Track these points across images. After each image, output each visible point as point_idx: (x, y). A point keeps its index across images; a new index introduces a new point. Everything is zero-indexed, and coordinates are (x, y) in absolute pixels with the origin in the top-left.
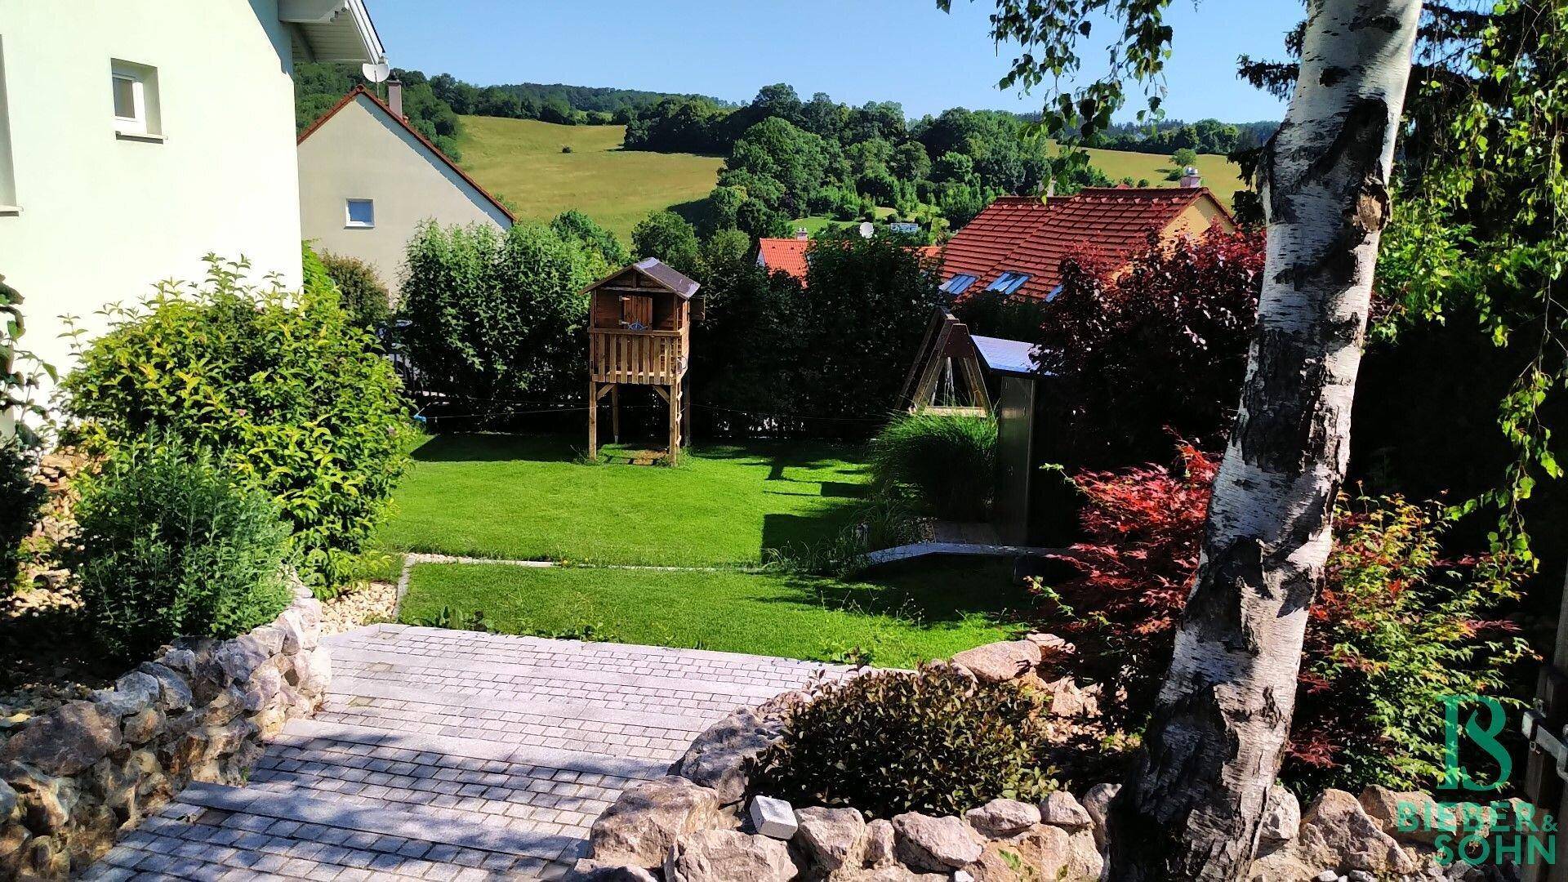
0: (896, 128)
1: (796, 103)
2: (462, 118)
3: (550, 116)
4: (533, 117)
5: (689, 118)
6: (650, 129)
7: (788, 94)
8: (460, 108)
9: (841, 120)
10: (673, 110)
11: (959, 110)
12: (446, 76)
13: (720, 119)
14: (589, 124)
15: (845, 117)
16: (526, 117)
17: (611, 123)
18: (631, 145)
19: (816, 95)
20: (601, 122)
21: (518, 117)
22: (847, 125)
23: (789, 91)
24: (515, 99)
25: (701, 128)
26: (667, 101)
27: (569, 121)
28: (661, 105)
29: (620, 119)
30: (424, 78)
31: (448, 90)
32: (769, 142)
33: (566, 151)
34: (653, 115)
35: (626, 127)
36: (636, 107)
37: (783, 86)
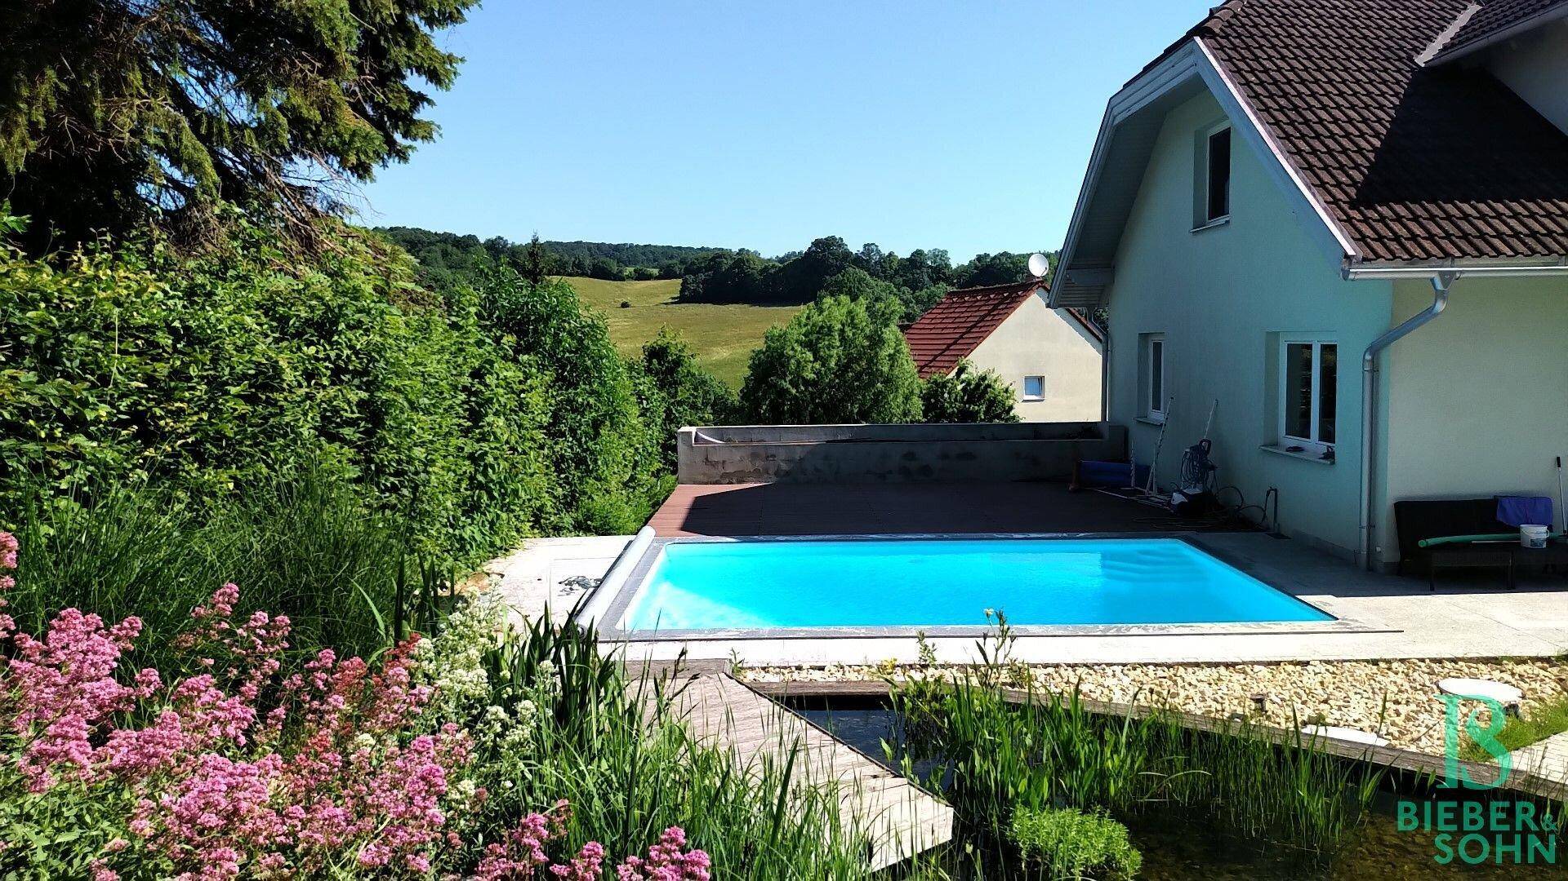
0: (944, 274)
1: (848, 254)
3: (601, 273)
4: (583, 274)
5: (742, 271)
6: (704, 282)
7: (840, 246)
9: (891, 268)
10: (727, 264)
11: (1005, 254)
12: (500, 238)
13: (773, 271)
14: (637, 279)
15: (895, 265)
16: (578, 275)
17: (659, 278)
18: (683, 299)
19: (865, 246)
20: (649, 277)
21: (570, 275)
22: (897, 272)
23: (840, 243)
24: (566, 258)
25: (754, 280)
26: (719, 255)
27: (619, 277)
28: (713, 259)
29: (667, 274)
30: (479, 242)
31: (503, 252)
32: (850, 291)
33: (625, 305)
34: (708, 268)
35: (680, 281)
36: (682, 262)
37: (833, 238)
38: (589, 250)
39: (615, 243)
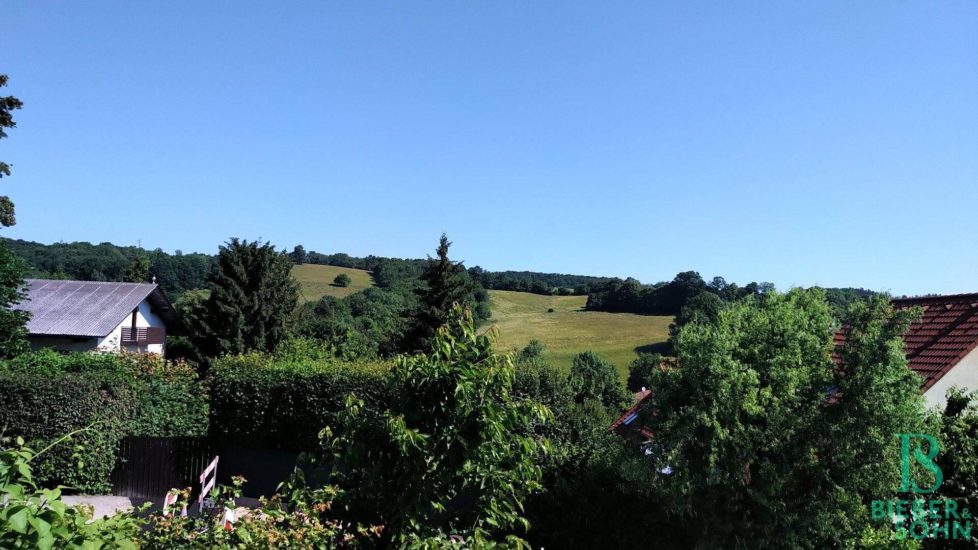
1: (702, 283)
2: (489, 292)
3: (537, 290)
4: (527, 291)
5: (629, 292)
6: (603, 298)
7: (697, 278)
8: (486, 285)
9: (733, 293)
10: (618, 287)
12: (477, 267)
13: (649, 292)
14: (560, 295)
15: (736, 292)
16: (523, 291)
17: (573, 294)
18: (589, 308)
19: (715, 278)
20: (567, 294)
21: (518, 291)
22: (737, 296)
23: (697, 276)
24: (516, 280)
25: (637, 298)
26: (613, 281)
27: (548, 293)
28: (610, 284)
29: (579, 292)
30: (465, 268)
31: (479, 275)
32: (706, 308)
33: (550, 311)
34: (605, 290)
35: (587, 297)
36: (589, 285)
37: (692, 272)
38: (533, 276)
39: (548, 273)
